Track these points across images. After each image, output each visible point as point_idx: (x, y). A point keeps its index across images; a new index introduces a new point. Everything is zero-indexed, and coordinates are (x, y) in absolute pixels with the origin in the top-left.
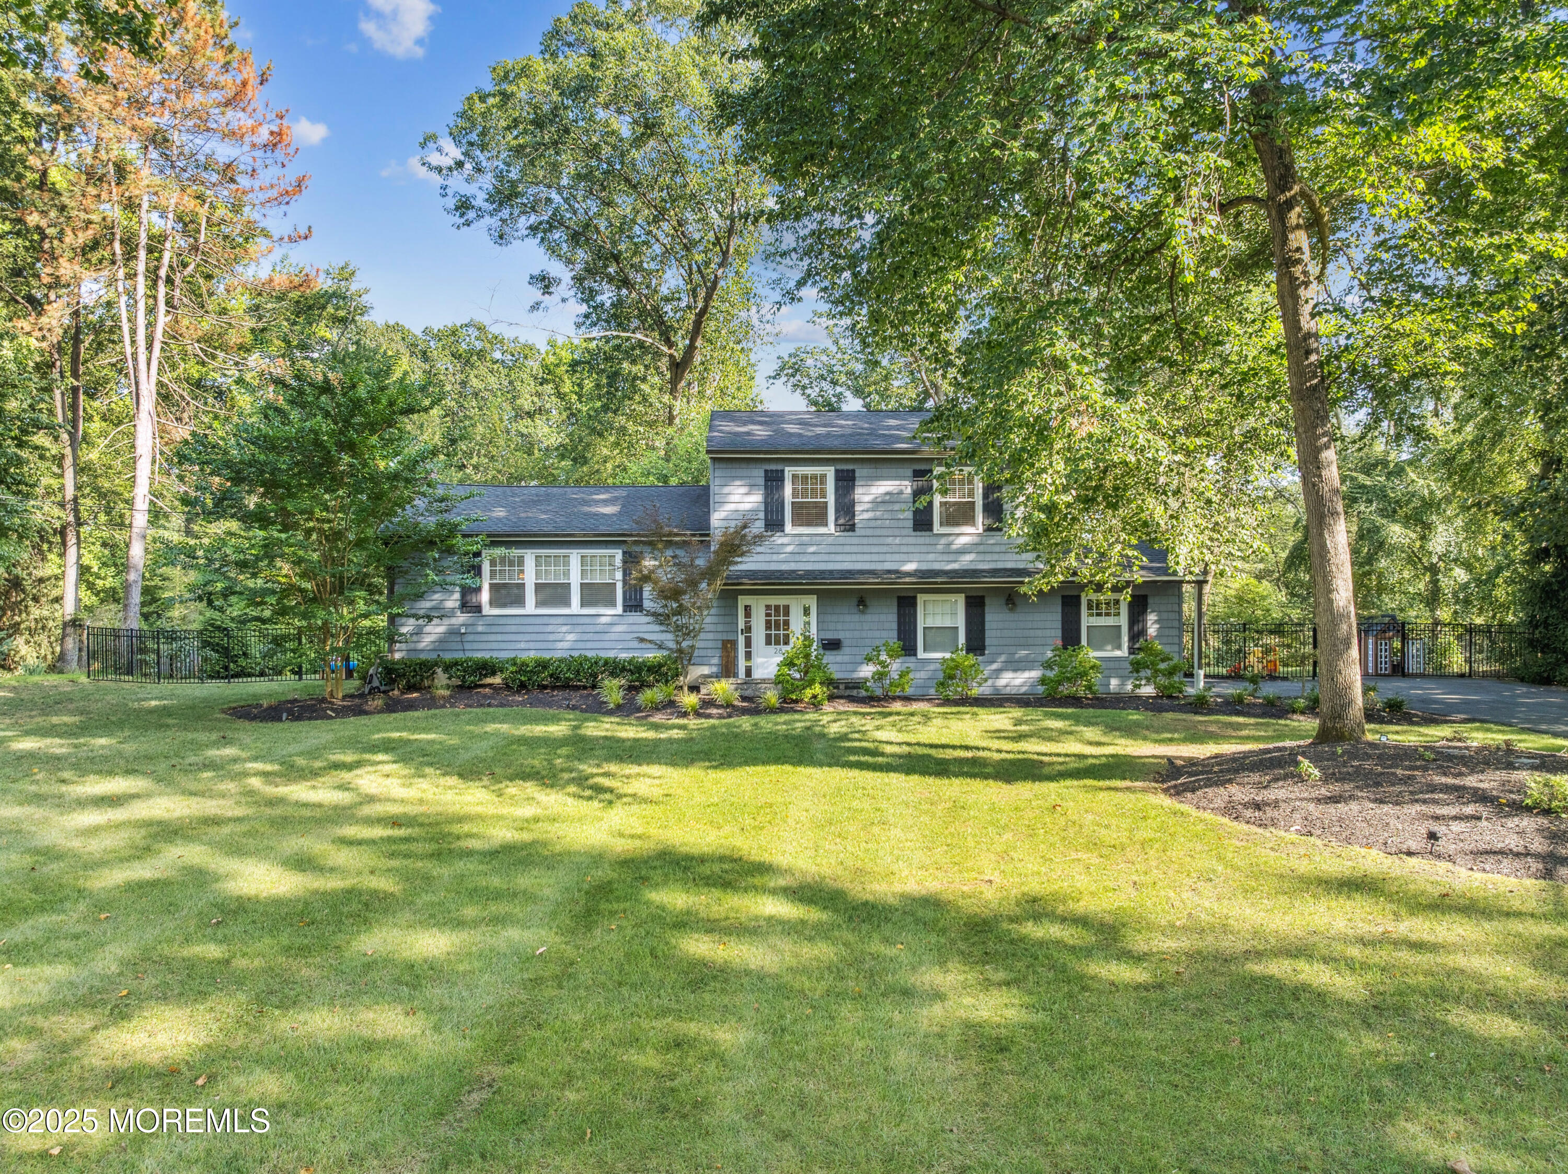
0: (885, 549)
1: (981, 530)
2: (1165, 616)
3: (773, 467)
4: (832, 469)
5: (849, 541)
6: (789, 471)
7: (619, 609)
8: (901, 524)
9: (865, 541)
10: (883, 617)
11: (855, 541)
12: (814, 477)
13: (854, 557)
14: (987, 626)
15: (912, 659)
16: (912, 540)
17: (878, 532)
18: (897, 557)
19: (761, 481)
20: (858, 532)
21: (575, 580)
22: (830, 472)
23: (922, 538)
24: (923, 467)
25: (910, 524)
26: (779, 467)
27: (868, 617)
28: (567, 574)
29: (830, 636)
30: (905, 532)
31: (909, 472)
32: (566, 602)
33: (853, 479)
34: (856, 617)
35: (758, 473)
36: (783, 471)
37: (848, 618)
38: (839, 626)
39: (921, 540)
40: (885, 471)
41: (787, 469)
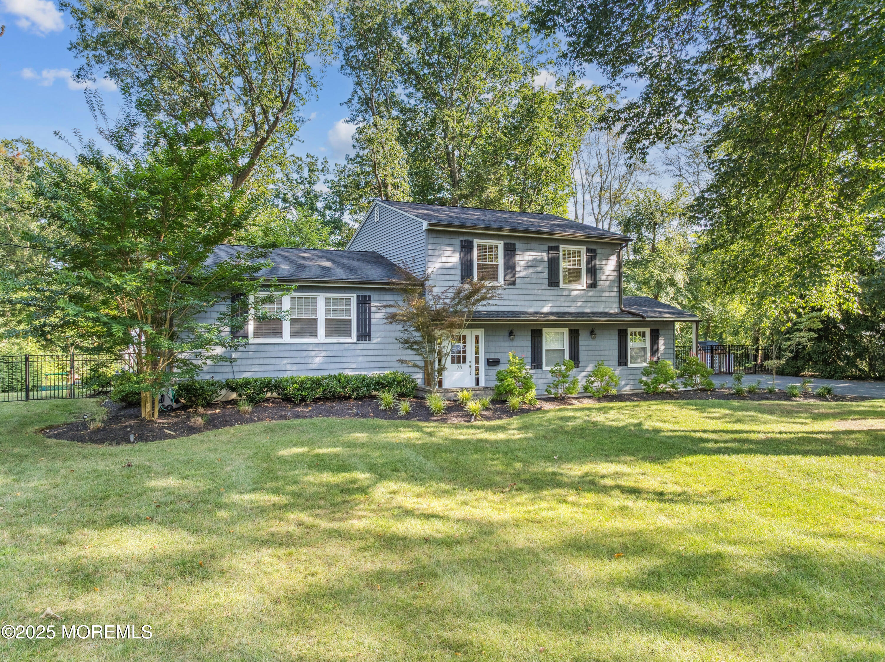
0: (531, 298)
1: (585, 287)
2: (667, 341)
3: (466, 238)
4: (502, 242)
5: (512, 291)
6: (476, 242)
7: (353, 338)
8: (542, 281)
9: (521, 292)
10: (523, 343)
11: (515, 292)
12: (491, 247)
13: (515, 303)
14: (581, 348)
15: (539, 371)
16: (548, 292)
17: (529, 286)
18: (539, 303)
19: (459, 248)
20: (517, 286)
21: (321, 316)
22: (501, 244)
23: (553, 291)
24: (554, 244)
25: (546, 281)
26: (470, 239)
27: (514, 344)
28: (315, 310)
29: (492, 356)
30: (544, 287)
31: (546, 248)
32: (315, 334)
33: (514, 251)
34: (508, 344)
35: (457, 242)
36: (472, 242)
37: (503, 344)
38: (498, 350)
39: (552, 292)
40: (533, 246)
41: (475, 241)
